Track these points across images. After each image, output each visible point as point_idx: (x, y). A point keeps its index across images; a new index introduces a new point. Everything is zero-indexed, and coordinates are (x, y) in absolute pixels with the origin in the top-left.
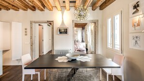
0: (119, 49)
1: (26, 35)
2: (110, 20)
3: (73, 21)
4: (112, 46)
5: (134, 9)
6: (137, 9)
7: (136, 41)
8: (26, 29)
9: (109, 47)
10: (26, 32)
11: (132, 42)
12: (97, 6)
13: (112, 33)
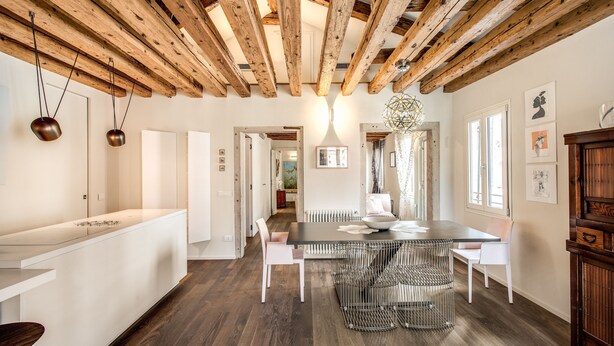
0: (501, 207)
1: (222, 169)
2: (474, 126)
3: (361, 125)
4: (484, 200)
5: (535, 106)
6: (541, 109)
7: (541, 184)
8: (222, 152)
9: (475, 202)
10: (222, 161)
11: (532, 185)
12: (438, 84)
13: (484, 164)
